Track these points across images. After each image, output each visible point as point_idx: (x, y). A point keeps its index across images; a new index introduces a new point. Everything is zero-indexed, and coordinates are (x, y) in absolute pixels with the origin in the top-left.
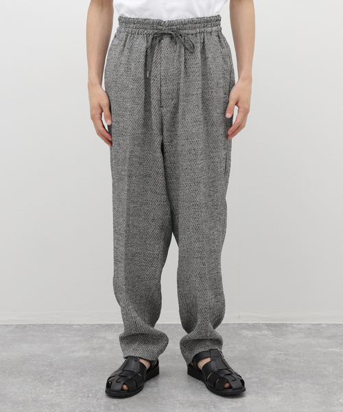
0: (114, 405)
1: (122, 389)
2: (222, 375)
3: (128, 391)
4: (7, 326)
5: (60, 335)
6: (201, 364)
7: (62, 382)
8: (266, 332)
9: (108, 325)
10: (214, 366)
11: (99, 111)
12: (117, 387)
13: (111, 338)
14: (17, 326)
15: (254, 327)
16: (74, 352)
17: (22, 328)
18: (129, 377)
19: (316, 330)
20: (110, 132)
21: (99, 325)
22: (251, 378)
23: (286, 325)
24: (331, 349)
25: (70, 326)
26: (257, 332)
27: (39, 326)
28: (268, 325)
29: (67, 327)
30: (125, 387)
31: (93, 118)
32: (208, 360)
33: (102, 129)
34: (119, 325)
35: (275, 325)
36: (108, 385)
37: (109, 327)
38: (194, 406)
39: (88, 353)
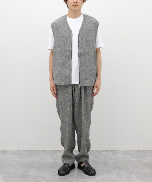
0: (64, 178)
1: (63, 173)
2: (89, 169)
3: (65, 174)
4: (25, 151)
5: (43, 154)
6: (82, 165)
7: (46, 170)
8: (110, 153)
9: (58, 150)
10: (86, 166)
11: (53, 89)
12: (61, 172)
13: (60, 155)
14: (29, 151)
15: (106, 151)
16: (48, 160)
17: (30, 151)
18: (65, 169)
19: (127, 152)
20: (57, 95)
21: (55, 150)
22: (106, 169)
23: (117, 150)
24: (131, 159)
25: (46, 151)
26: (107, 153)
27: (36, 151)
28: (111, 150)
29: (45, 151)
30: (64, 172)
31: (51, 90)
32: (84, 164)
33: (54, 94)
34: (62, 151)
35: (113, 150)
36: (59, 172)
37: (59, 151)
38: (88, 178)
39: (53, 161)
